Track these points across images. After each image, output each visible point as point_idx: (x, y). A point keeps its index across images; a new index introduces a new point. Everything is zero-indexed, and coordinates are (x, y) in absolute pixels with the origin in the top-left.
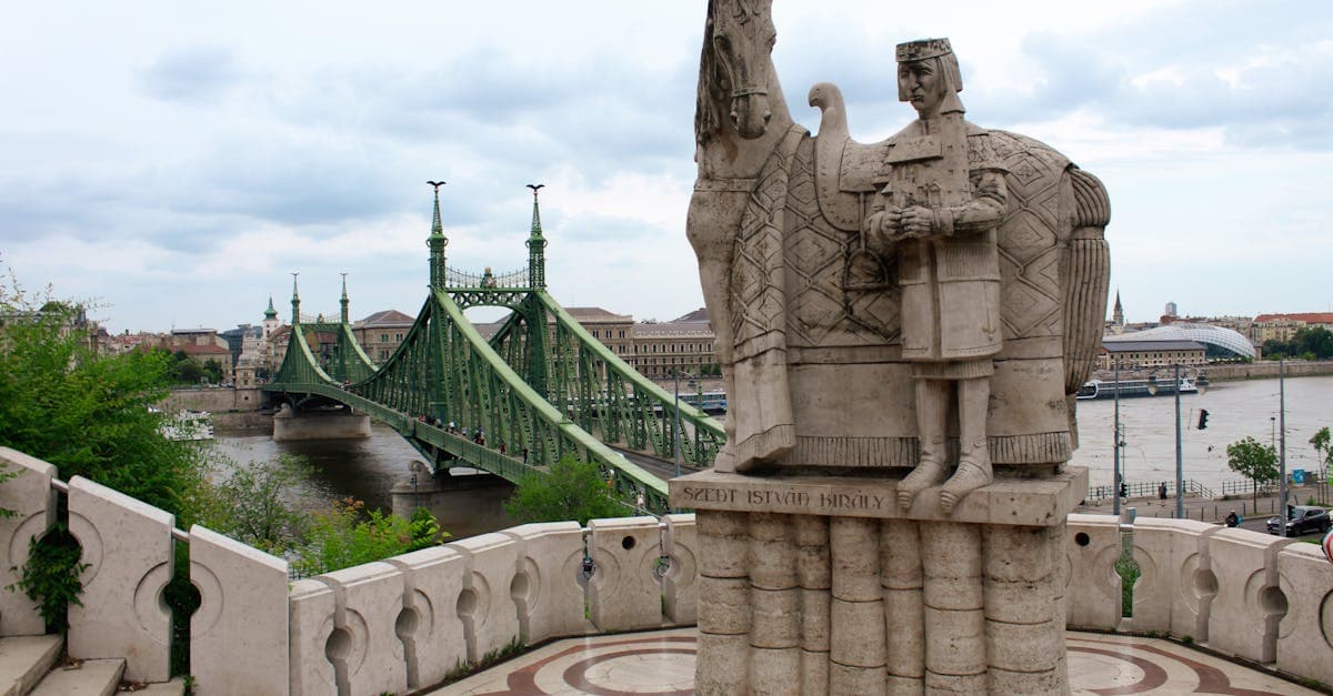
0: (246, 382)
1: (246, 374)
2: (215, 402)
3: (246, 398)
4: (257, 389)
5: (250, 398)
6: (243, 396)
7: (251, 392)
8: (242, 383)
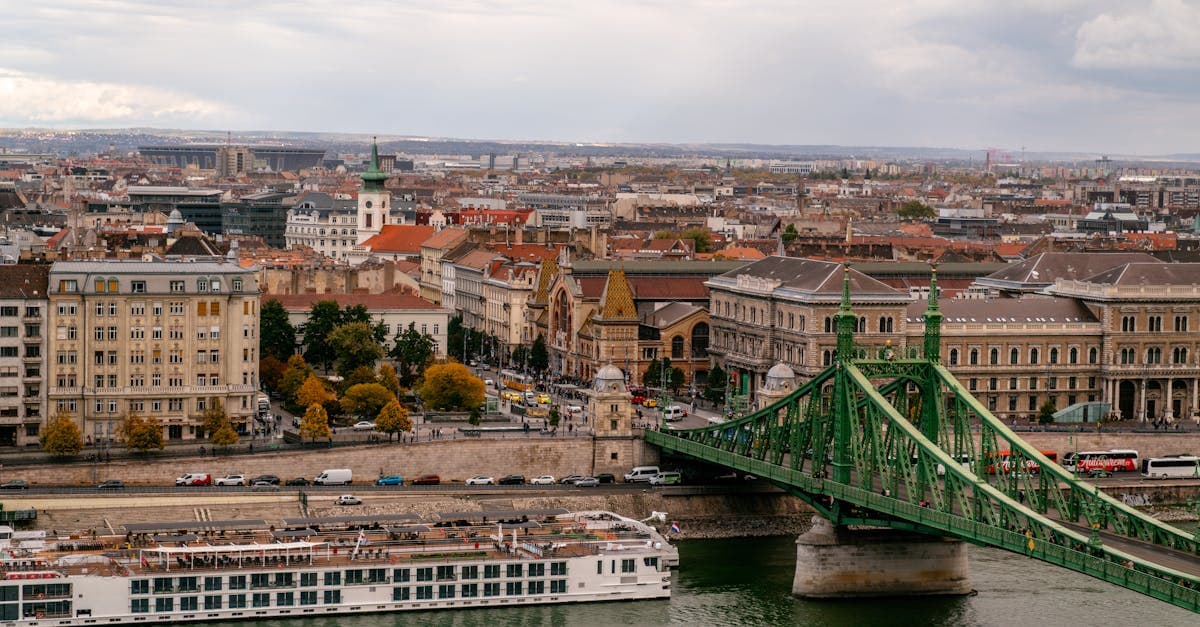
0: (614, 424)
1: (614, 408)
2: (556, 462)
3: (614, 456)
4: (635, 437)
5: (621, 456)
6: (609, 452)
7: (623, 444)
8: (608, 424)
